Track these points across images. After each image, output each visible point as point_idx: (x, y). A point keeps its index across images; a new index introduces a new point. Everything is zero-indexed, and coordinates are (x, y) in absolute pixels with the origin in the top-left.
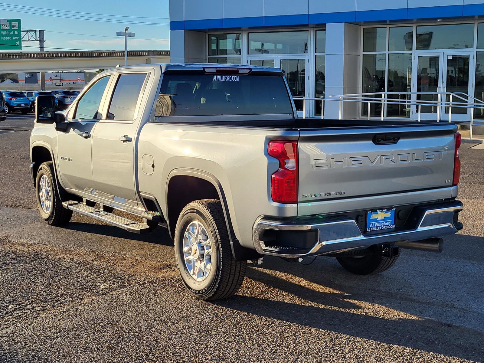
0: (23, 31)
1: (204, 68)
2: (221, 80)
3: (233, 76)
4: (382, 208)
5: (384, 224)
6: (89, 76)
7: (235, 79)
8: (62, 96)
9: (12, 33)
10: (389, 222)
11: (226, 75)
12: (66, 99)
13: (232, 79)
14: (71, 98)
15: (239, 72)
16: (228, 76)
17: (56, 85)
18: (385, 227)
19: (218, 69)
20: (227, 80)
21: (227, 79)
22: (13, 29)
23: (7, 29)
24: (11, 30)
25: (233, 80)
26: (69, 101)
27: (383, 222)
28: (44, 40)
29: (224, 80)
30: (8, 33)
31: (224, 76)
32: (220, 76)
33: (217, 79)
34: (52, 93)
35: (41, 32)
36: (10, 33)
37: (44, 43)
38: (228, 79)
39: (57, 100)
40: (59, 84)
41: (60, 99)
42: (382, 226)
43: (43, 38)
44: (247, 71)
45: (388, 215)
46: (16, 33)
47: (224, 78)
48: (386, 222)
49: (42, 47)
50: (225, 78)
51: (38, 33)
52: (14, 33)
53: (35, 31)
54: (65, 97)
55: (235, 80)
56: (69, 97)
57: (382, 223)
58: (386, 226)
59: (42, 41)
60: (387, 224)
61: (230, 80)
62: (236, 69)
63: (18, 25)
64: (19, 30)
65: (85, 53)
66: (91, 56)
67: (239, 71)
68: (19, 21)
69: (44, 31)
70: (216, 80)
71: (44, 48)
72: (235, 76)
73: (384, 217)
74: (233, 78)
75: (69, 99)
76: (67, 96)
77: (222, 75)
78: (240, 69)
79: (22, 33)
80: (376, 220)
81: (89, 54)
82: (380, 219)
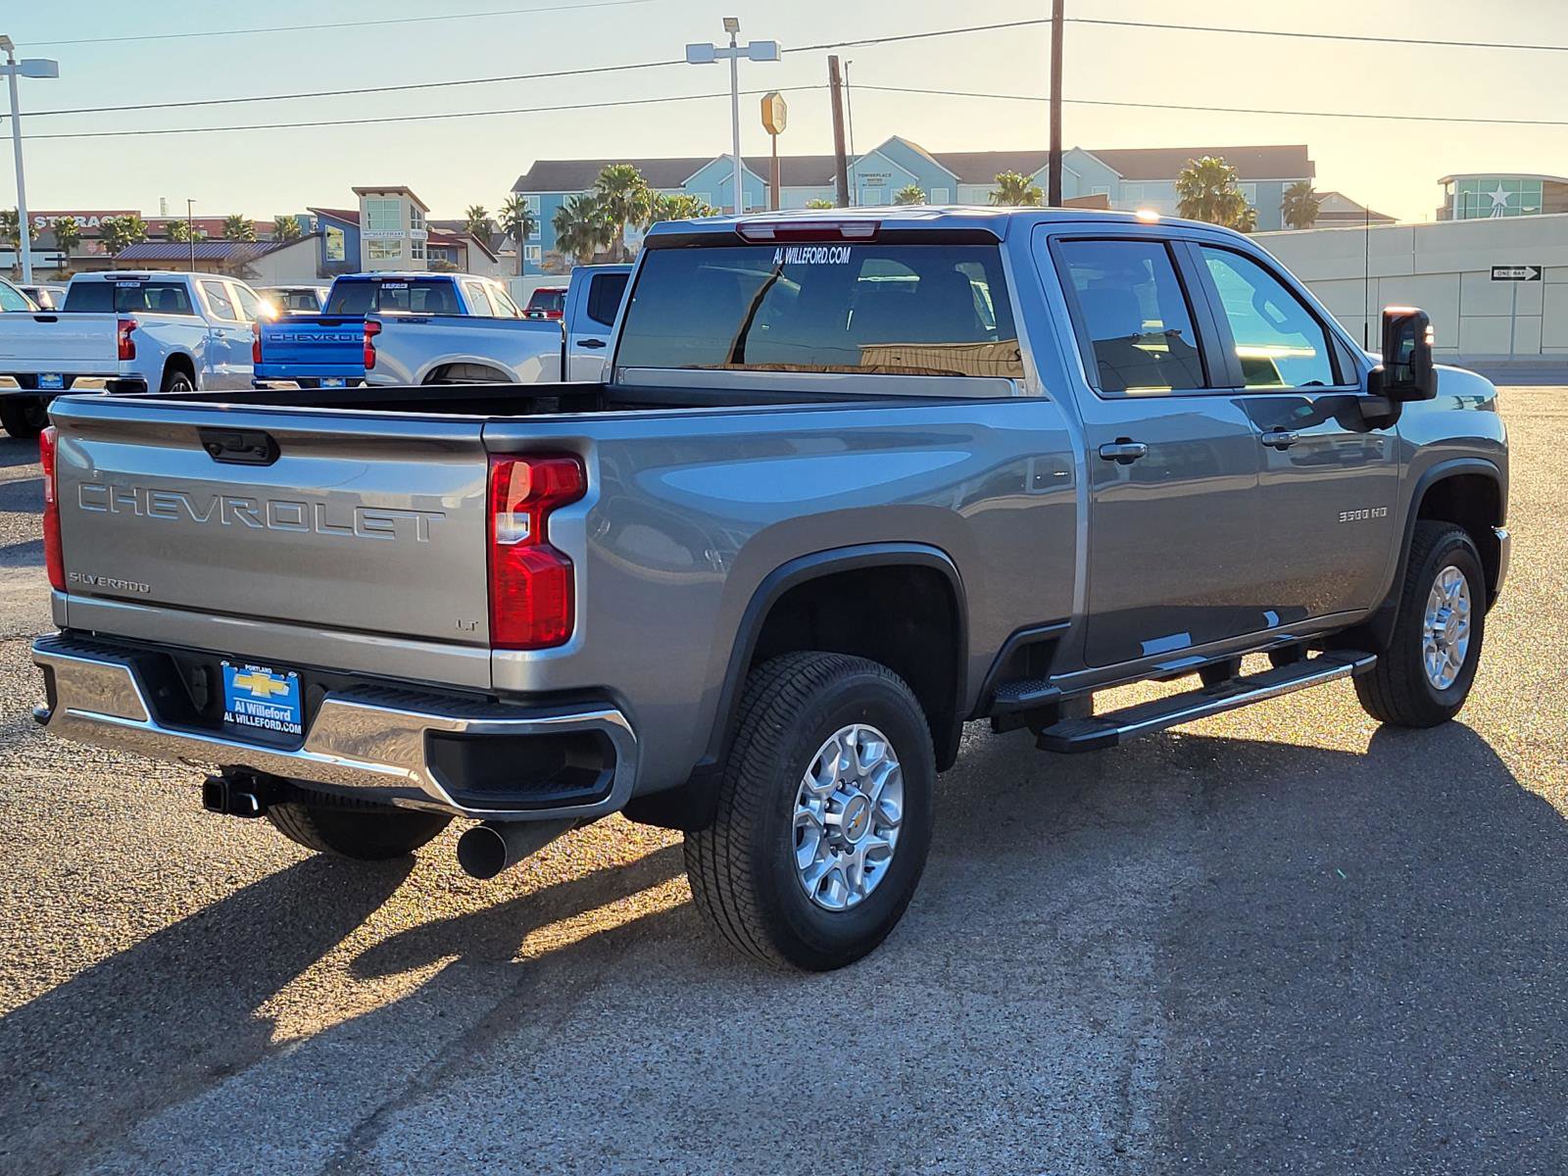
2: (796, 262)
3: (833, 249)
4: (262, 662)
5: (271, 713)
7: (838, 258)
10: (286, 711)
11: (812, 246)
13: (828, 259)
16: (820, 249)
18: (272, 725)
20: (812, 262)
21: (813, 259)
25: (831, 262)
27: (269, 708)
29: (803, 262)
31: (805, 249)
32: (796, 250)
33: (784, 257)
38: (818, 257)
42: (265, 718)
44: (869, 232)
45: (281, 688)
47: (804, 255)
48: (276, 709)
50: (808, 256)
55: (838, 262)
57: (266, 707)
58: (276, 720)
60: (280, 715)
61: (823, 262)
62: (836, 226)
67: (841, 230)
70: (781, 262)
72: (840, 249)
73: (272, 694)
74: (833, 255)
77: (803, 244)
78: (847, 225)
80: (246, 694)
82: (259, 694)
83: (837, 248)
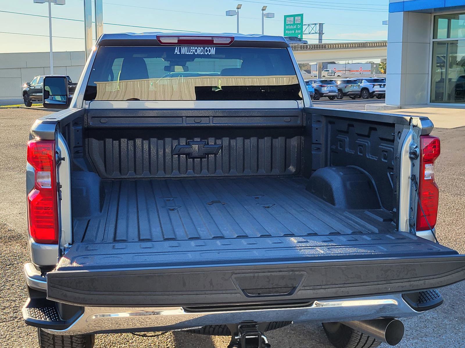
0: (305, 25)
1: (158, 37)
2: (187, 53)
3: (206, 48)
6: (375, 67)
7: (210, 52)
8: (319, 85)
9: (295, 27)
11: (195, 47)
12: (323, 88)
13: (204, 52)
14: (328, 87)
15: (214, 42)
16: (199, 48)
17: (328, 75)
19: (181, 38)
20: (196, 54)
21: (196, 52)
22: (297, 23)
23: (291, 23)
24: (294, 24)
25: (206, 54)
26: (325, 90)
28: (323, 33)
29: (191, 53)
30: (291, 27)
31: (191, 48)
32: (186, 48)
33: (180, 51)
34: (309, 83)
35: (321, 25)
36: (293, 27)
37: (323, 36)
38: (198, 52)
39: (314, 89)
40: (330, 74)
41: (317, 89)
43: (322, 31)
44: (228, 41)
46: (299, 26)
47: (191, 51)
49: (320, 39)
50: (193, 51)
51: (318, 26)
52: (297, 27)
53: (316, 24)
54: (322, 86)
55: (210, 54)
56: (326, 86)
59: (321, 33)
61: (201, 54)
62: (210, 38)
63: (300, 19)
64: (302, 24)
65: (359, 44)
66: (365, 46)
67: (213, 40)
68: (301, 16)
69: (323, 24)
70: (179, 53)
71: (323, 40)
72: (210, 48)
74: (207, 51)
75: (326, 88)
76: (324, 85)
77: (190, 46)
78: (215, 38)
79: (303, 26)
81: (363, 44)
83: (208, 48)
